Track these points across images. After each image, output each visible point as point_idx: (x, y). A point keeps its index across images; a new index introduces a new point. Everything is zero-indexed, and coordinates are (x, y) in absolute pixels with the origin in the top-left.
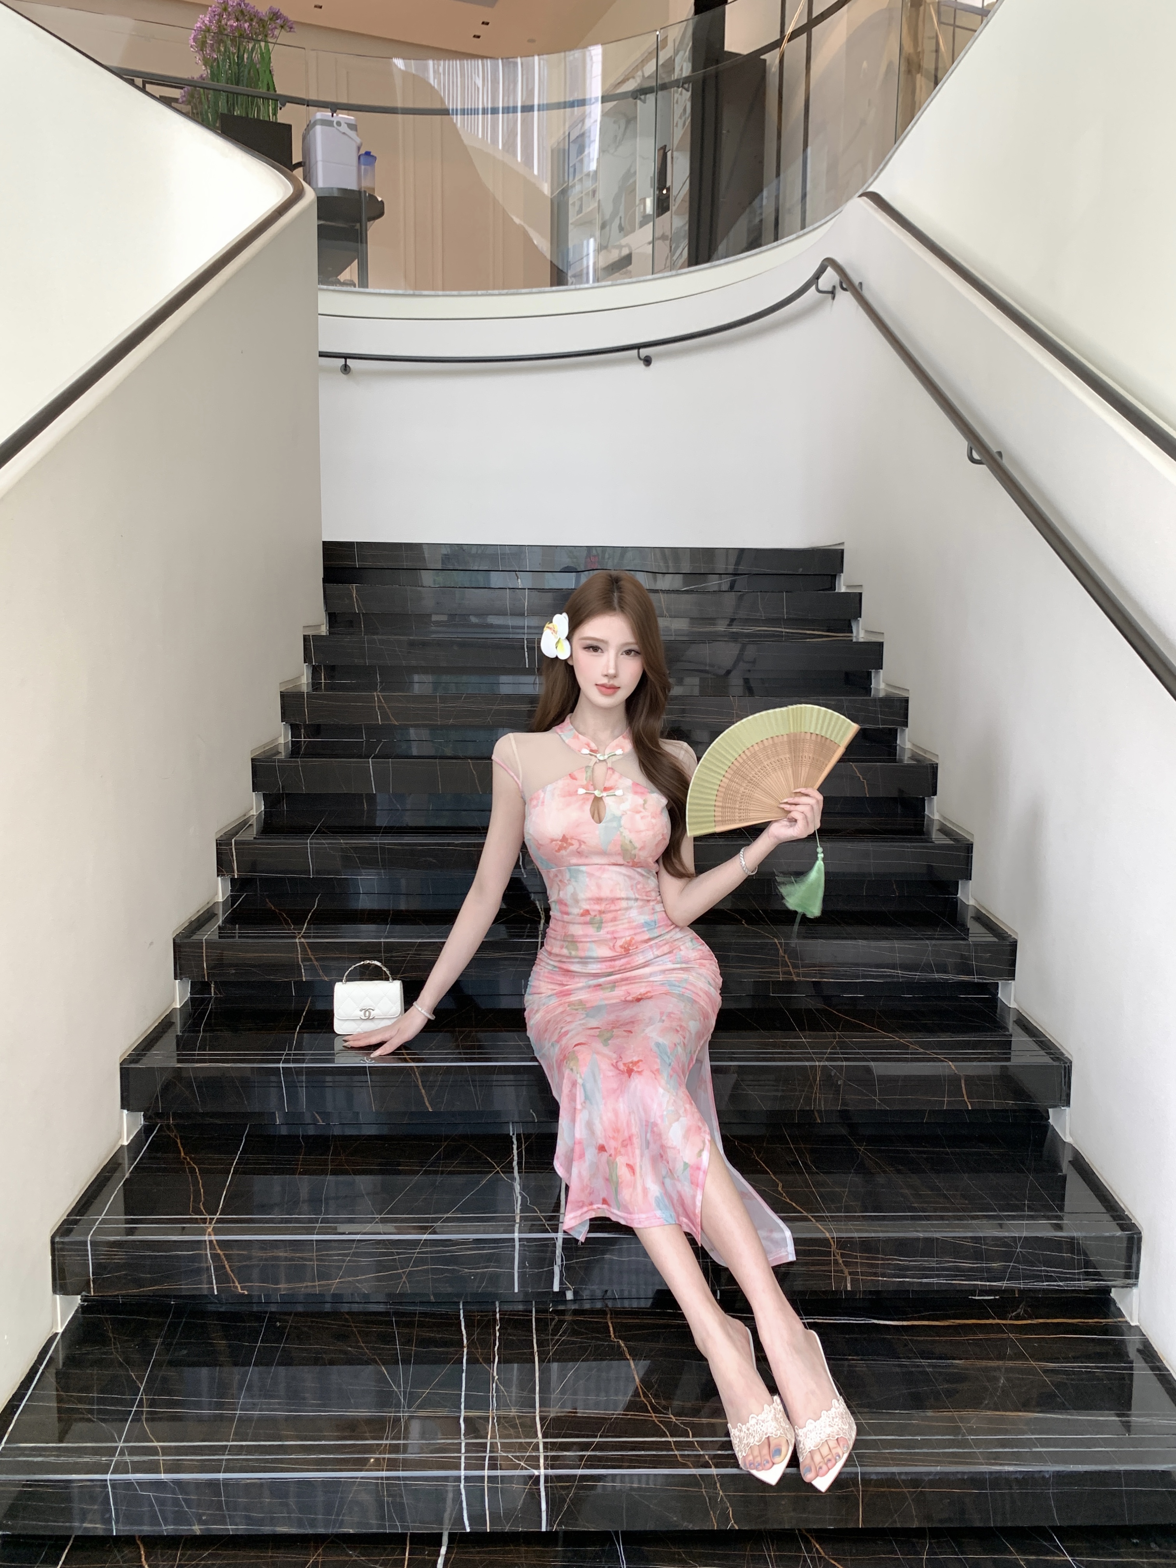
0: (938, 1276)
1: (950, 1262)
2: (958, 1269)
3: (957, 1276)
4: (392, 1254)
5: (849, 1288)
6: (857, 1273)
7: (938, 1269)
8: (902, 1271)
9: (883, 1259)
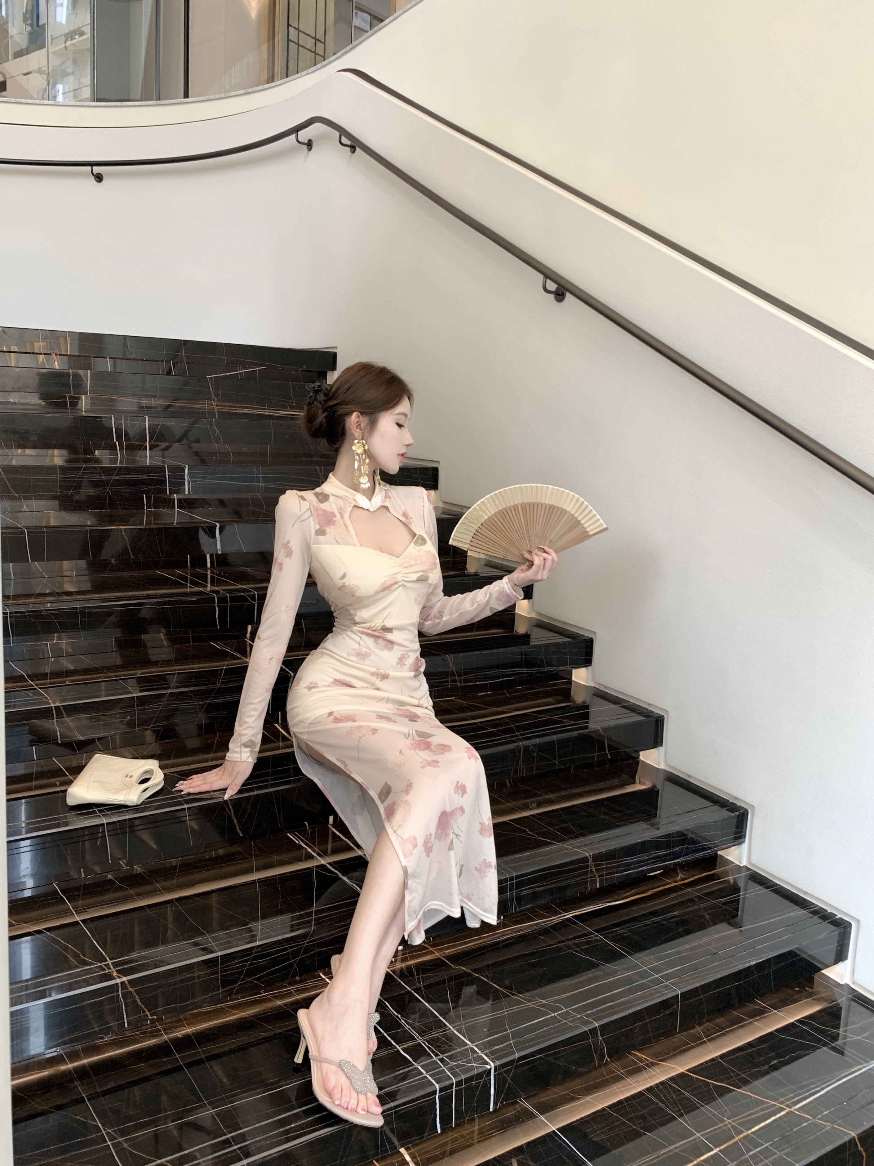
0: (647, 865)
1: (655, 853)
2: (658, 857)
3: (657, 861)
4: (286, 949)
5: (598, 887)
6: (603, 875)
7: (648, 860)
8: (628, 866)
9: (618, 862)
